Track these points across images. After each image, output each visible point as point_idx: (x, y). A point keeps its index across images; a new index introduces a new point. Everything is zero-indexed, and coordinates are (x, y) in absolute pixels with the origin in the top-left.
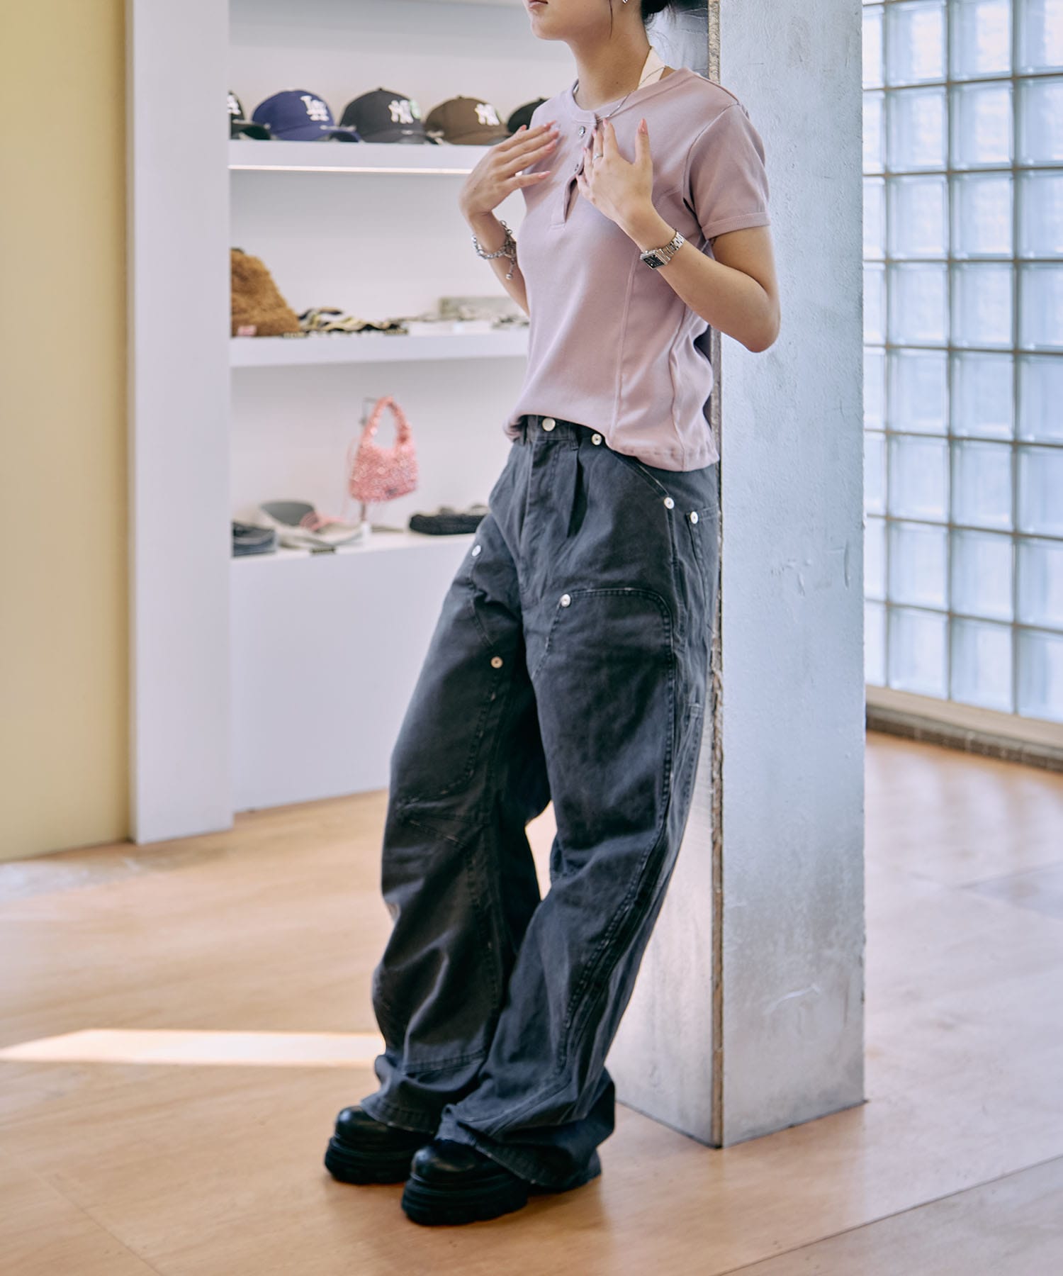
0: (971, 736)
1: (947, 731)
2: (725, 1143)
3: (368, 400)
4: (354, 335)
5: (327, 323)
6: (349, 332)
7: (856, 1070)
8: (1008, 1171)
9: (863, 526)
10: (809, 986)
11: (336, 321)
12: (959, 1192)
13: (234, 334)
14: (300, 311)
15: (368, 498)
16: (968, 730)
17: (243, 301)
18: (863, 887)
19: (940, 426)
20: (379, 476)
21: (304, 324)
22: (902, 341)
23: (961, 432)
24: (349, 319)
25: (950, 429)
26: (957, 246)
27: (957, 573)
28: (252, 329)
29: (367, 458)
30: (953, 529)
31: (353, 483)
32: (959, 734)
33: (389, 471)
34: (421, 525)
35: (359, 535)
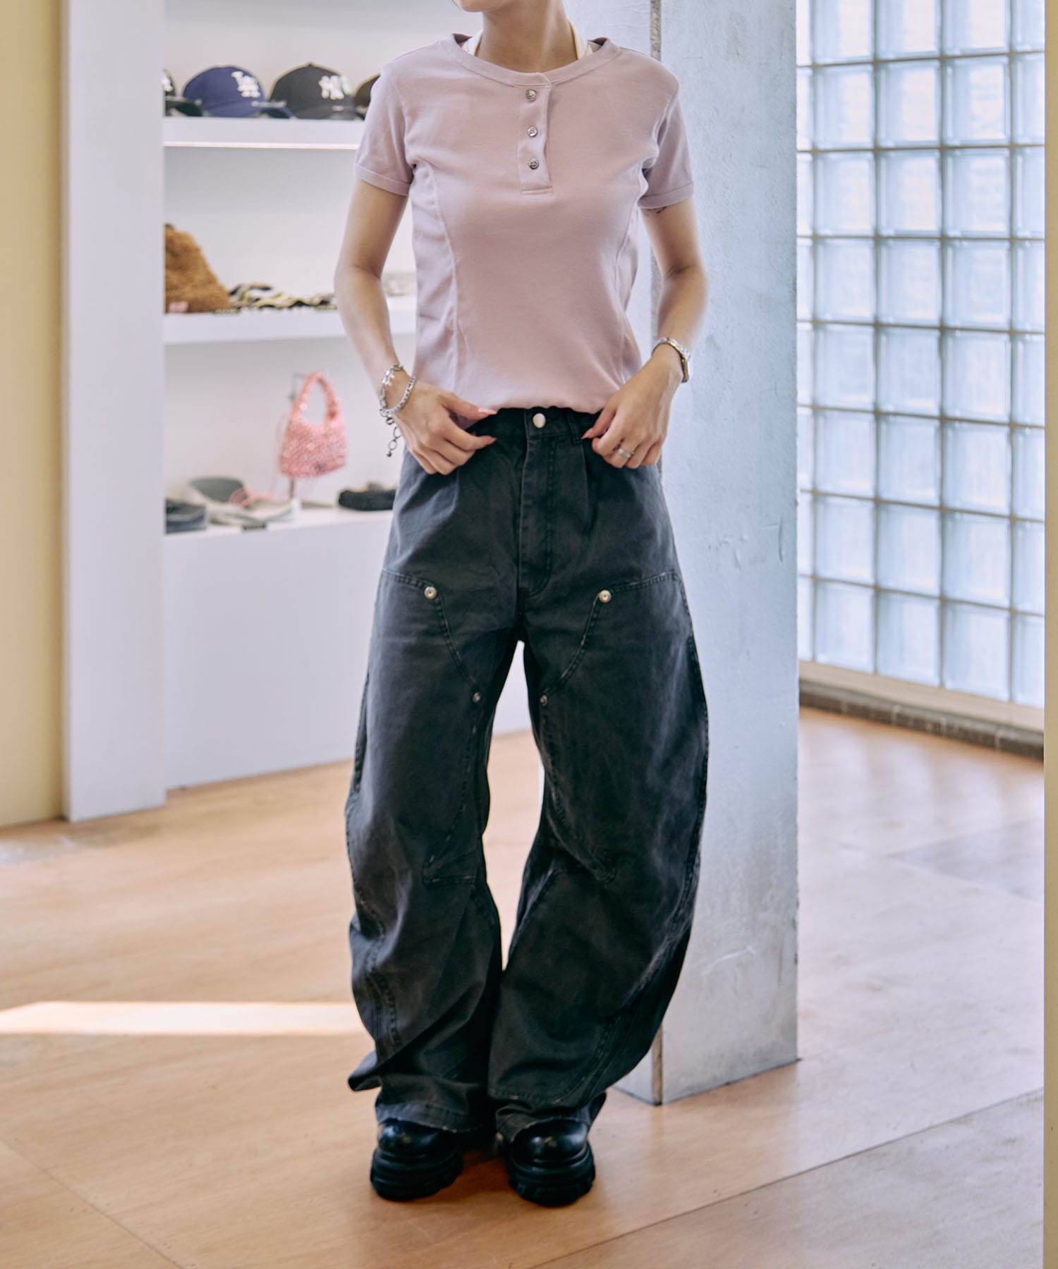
0: (896, 709)
1: (874, 705)
2: (665, 1100)
3: (297, 376)
4: (285, 312)
5: (257, 300)
6: (280, 308)
7: (790, 1029)
8: (936, 1122)
9: (796, 504)
10: (745, 948)
11: (266, 297)
12: (889, 1143)
13: (167, 310)
14: (230, 287)
15: (298, 474)
16: (894, 703)
17: (175, 278)
18: (796, 852)
19: (866, 401)
20: (310, 452)
21: (234, 300)
22: (829, 317)
23: (888, 407)
24: (278, 295)
25: (876, 404)
26: (883, 223)
27: (883, 547)
28: (183, 306)
29: (296, 434)
30: (879, 503)
31: (282, 459)
32: (885, 707)
33: (319, 447)
34: (350, 501)
35: (289, 512)
